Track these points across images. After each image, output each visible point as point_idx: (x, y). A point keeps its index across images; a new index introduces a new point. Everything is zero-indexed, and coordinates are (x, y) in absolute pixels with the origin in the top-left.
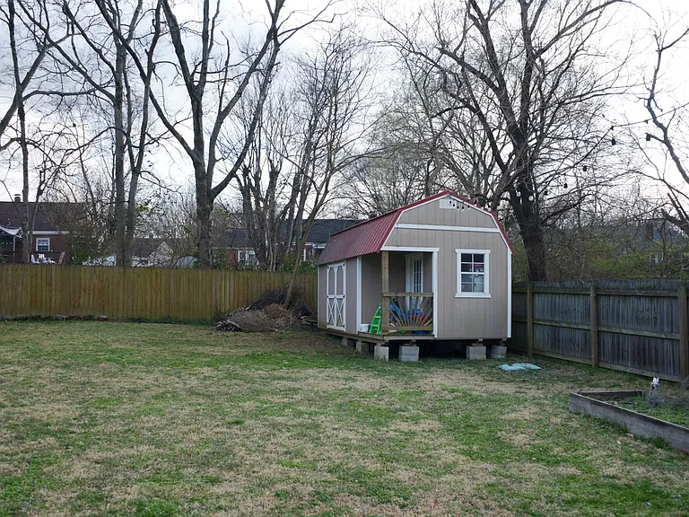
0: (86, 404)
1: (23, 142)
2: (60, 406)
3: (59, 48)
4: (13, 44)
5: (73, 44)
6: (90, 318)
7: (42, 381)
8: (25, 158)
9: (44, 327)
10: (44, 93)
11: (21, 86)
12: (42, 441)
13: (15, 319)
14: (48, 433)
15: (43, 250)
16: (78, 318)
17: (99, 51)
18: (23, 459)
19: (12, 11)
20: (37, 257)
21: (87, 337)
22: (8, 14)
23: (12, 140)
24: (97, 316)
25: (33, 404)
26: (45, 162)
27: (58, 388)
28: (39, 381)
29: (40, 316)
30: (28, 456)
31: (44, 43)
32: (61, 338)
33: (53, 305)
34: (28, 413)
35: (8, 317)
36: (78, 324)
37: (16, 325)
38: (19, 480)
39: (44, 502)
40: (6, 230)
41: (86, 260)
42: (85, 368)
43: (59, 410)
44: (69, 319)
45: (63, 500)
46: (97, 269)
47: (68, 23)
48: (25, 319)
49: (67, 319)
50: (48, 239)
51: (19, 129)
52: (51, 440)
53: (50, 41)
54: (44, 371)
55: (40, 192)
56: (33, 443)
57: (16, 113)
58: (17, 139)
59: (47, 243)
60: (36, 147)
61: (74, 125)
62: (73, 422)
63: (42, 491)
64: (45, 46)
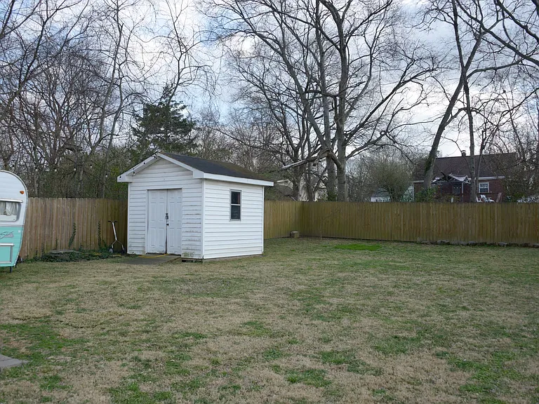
0: (532, 315)
1: (468, 110)
2: (511, 314)
3: (492, 33)
4: (457, 39)
5: (504, 27)
6: (526, 246)
7: (495, 293)
8: (471, 123)
9: (490, 251)
10: (482, 70)
11: (465, 69)
12: (501, 340)
13: (468, 245)
14: (504, 334)
15: (484, 192)
16: (516, 245)
17: (525, 28)
18: (488, 351)
19: (456, 14)
20: (479, 197)
21: (525, 260)
22: (453, 17)
23: (460, 110)
24: (531, 245)
25: (489, 310)
26: (485, 123)
27: (507, 299)
28: (492, 293)
29: (486, 243)
30: (491, 350)
31: (480, 32)
32: (505, 261)
33: (496, 235)
34: (486, 317)
35: (463, 243)
36: (517, 250)
37: (469, 249)
38: (487, 367)
39: (509, 388)
40: (457, 178)
41: (520, 198)
42: (527, 286)
43: (511, 317)
44: (509, 245)
45: (524, 390)
46: (531, 205)
47: (497, 12)
48: (474, 245)
49: (507, 245)
50: (488, 183)
51: (466, 102)
52: (508, 340)
53: (484, 29)
54: (495, 285)
55: (483, 147)
56: (494, 340)
57: (462, 89)
58: (464, 109)
59: (487, 186)
60: (477, 113)
61: (504, 92)
62: (524, 328)
63: (505, 379)
64: (480, 33)
